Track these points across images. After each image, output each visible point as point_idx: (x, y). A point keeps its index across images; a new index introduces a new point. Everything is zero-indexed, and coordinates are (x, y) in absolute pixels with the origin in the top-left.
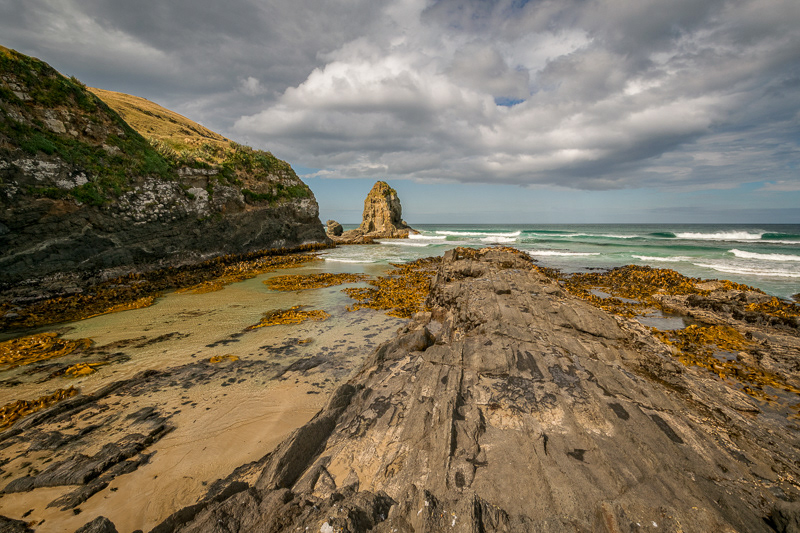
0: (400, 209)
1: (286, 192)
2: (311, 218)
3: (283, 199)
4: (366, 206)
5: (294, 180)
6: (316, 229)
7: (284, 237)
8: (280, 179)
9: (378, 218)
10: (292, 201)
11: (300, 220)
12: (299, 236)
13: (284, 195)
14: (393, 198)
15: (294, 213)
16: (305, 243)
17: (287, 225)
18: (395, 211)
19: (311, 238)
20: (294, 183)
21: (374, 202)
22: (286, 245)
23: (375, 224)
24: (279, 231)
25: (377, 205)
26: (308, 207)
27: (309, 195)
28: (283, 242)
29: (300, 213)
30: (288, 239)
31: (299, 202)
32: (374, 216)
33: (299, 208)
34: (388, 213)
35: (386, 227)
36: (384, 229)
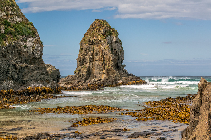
0: (122, 52)
1: (13, 30)
2: (35, 59)
3: (10, 37)
4: (81, 49)
5: (19, 17)
6: (41, 71)
7: (12, 78)
8: (7, 15)
9: (98, 63)
10: (18, 39)
11: (26, 61)
12: (26, 78)
13: (11, 33)
14: (114, 39)
15: (20, 52)
16: (32, 86)
17: (14, 65)
18: (116, 54)
19: (37, 81)
20: (19, 20)
21: (93, 43)
22: (14, 86)
23: (94, 71)
24: (7, 72)
25: (96, 48)
26: (33, 46)
27: (34, 33)
28: (11, 83)
29: (26, 52)
30: (16, 80)
31: (25, 40)
32: (92, 60)
33: (25, 47)
34: (110, 57)
35: (108, 73)
36: (104, 76)
